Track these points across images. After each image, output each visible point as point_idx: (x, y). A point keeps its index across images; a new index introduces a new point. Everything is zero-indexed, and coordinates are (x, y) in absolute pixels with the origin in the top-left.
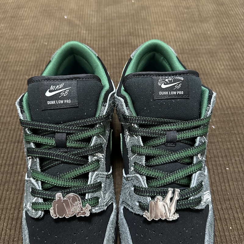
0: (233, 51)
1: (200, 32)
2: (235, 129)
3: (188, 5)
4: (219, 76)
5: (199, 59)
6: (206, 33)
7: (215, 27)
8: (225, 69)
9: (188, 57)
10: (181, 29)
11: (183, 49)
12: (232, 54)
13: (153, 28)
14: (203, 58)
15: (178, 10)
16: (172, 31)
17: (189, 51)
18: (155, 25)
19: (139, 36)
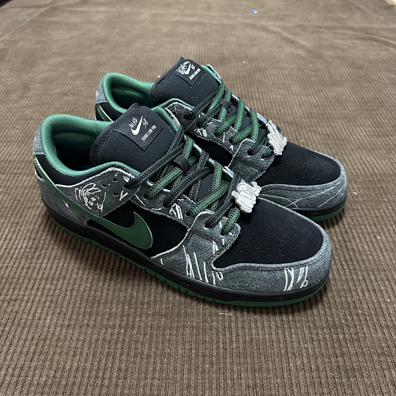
0: (377, 117)
1: (333, 96)
2: (384, 196)
3: (316, 68)
4: (360, 142)
5: (332, 124)
6: (340, 97)
7: (352, 91)
8: (367, 135)
9: (318, 121)
10: (307, 92)
11: (311, 113)
12: (375, 120)
13: (271, 91)
14: (338, 123)
15: (302, 72)
16: (296, 95)
17: (319, 116)
18: (274, 88)
19: (253, 99)
